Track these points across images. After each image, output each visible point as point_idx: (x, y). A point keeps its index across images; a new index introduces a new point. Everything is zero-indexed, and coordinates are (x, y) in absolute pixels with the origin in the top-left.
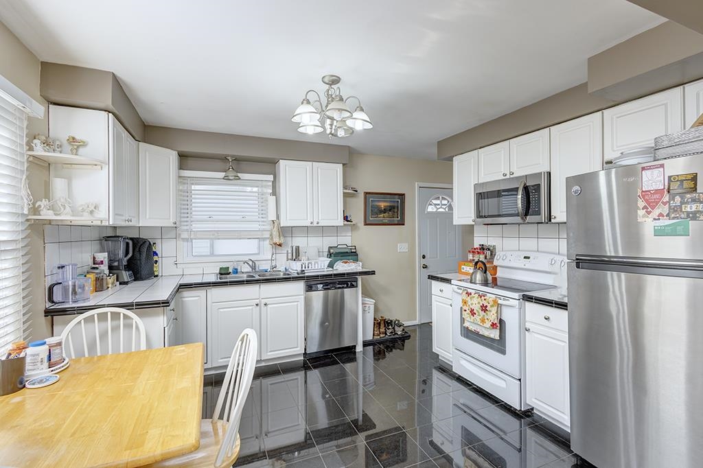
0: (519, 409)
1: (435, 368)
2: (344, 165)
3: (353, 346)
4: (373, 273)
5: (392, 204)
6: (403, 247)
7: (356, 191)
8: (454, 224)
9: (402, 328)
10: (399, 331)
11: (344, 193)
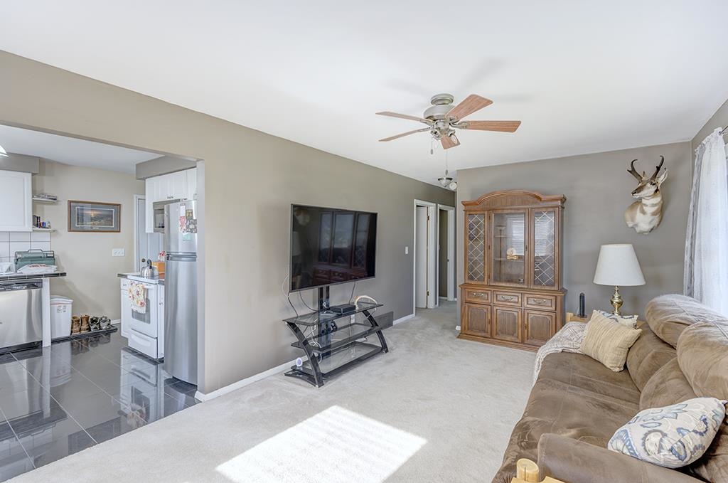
0: (155, 357)
1: (124, 349)
2: (33, 174)
3: (38, 342)
4: (64, 274)
5: (106, 213)
6: (119, 252)
7: (55, 199)
8: (147, 232)
9: (107, 323)
10: (104, 326)
11: (33, 201)
